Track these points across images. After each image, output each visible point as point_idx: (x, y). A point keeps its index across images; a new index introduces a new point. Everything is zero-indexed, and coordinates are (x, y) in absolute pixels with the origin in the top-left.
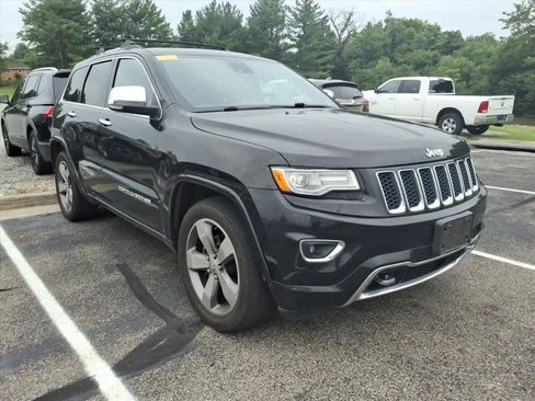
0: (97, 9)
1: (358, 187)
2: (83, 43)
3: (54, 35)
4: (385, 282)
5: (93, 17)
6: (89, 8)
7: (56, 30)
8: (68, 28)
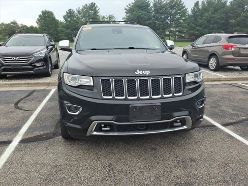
0: (155, 5)
1: (92, 85)
2: (147, 20)
3: (136, 18)
4: (103, 129)
5: (153, 9)
6: (152, 5)
7: (137, 16)
8: (142, 15)
